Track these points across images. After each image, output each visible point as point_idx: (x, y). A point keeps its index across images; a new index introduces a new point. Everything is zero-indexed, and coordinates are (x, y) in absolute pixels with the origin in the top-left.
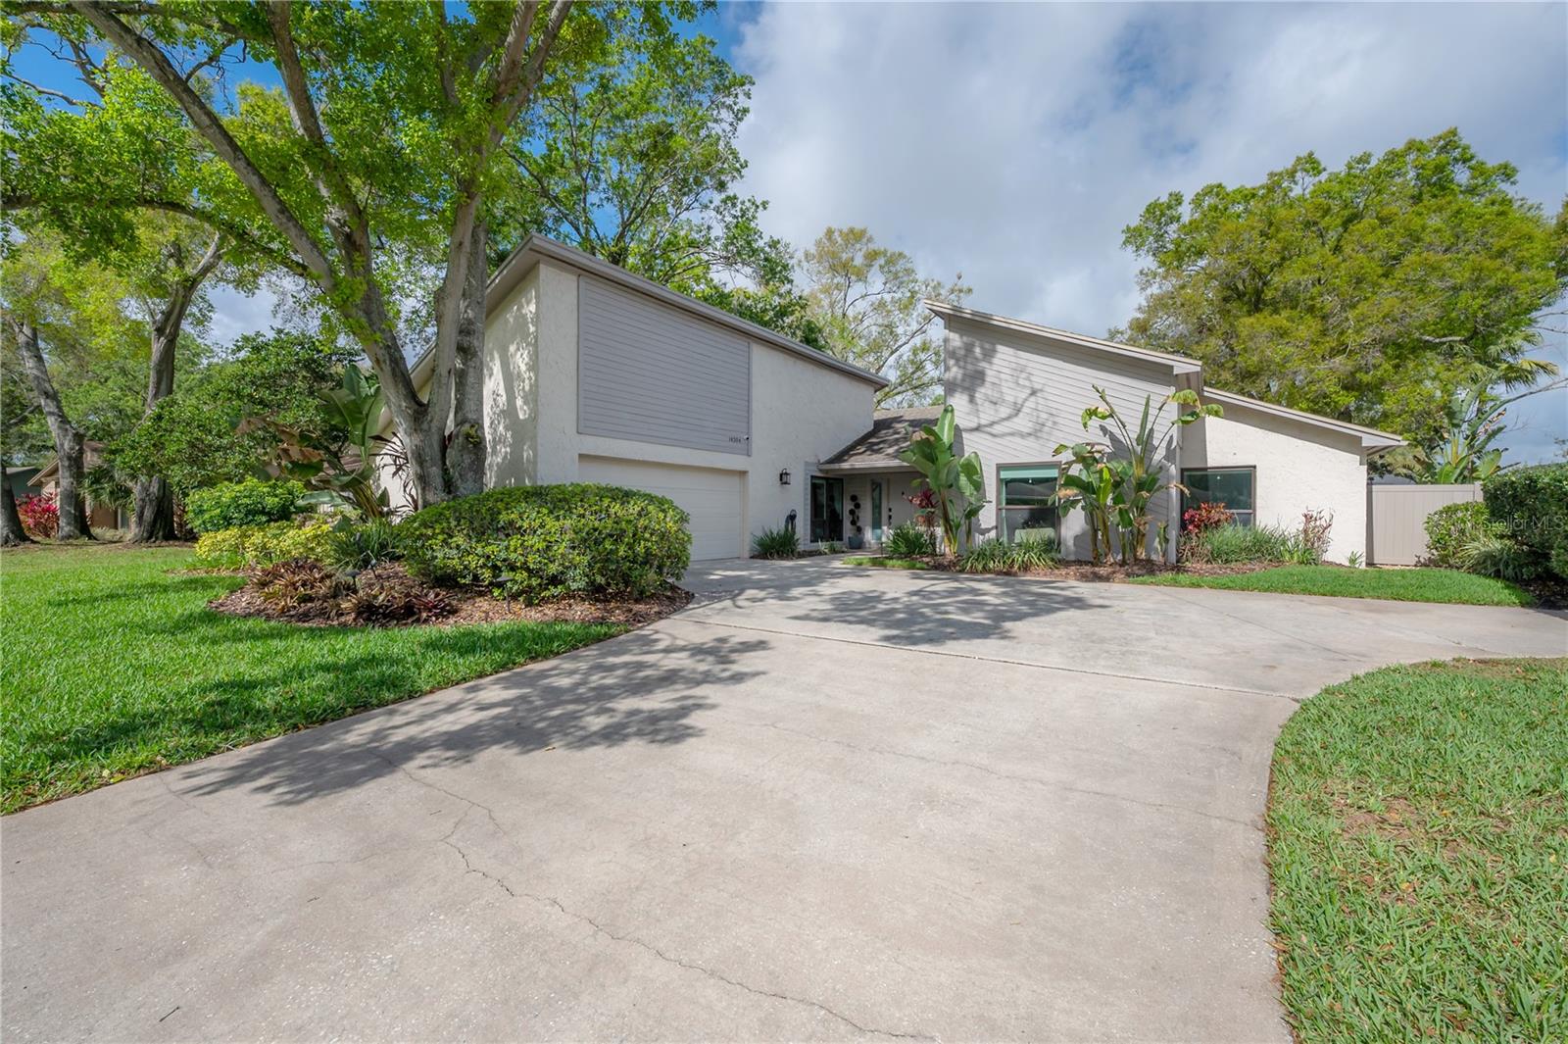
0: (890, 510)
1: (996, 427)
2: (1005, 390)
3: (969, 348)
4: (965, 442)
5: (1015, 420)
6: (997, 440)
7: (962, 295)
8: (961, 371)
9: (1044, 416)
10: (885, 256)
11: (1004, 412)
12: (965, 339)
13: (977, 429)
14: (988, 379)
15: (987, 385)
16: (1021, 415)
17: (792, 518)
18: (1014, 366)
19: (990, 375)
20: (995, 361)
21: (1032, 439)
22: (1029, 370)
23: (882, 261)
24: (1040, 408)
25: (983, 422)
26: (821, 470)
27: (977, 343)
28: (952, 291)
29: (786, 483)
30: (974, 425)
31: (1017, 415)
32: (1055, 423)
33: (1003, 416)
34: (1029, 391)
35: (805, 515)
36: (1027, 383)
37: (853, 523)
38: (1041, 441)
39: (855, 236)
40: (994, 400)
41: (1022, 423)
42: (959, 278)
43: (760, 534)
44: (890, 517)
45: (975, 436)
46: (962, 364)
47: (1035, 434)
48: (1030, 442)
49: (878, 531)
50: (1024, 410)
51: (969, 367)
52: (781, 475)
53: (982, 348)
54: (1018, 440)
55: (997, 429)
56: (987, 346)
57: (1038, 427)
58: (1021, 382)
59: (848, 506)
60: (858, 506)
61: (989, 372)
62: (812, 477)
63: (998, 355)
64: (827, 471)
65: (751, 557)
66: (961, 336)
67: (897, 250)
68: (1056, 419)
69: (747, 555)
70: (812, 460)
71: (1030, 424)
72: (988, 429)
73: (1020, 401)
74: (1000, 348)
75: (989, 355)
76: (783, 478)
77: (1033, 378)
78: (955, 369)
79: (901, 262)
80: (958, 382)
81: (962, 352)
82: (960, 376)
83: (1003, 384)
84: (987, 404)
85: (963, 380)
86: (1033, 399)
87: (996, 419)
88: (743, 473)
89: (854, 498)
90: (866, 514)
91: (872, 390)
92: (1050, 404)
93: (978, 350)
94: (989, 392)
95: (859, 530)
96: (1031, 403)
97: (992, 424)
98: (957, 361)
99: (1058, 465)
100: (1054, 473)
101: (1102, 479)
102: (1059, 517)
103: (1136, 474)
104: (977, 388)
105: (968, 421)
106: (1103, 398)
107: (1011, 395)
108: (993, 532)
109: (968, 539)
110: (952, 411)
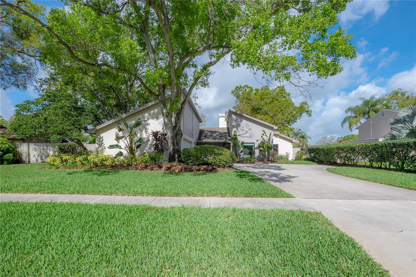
1: (243, 135)
3: (237, 119)
4: (238, 138)
5: (246, 134)
6: (243, 138)
9: (252, 134)
11: (244, 132)
12: (236, 117)
15: (241, 127)
18: (246, 124)
19: (241, 125)
21: (249, 138)
22: (249, 125)
24: (251, 132)
25: (240, 134)
27: (239, 118)
28: (194, 97)
30: (238, 135)
32: (254, 136)
34: (249, 129)
38: (251, 139)
40: (242, 130)
41: (248, 135)
45: (240, 137)
47: (250, 137)
48: (249, 139)
51: (237, 123)
52: (195, 143)
54: (247, 138)
55: (243, 136)
56: (241, 119)
58: (247, 127)
61: (241, 124)
73: (247, 131)
74: (243, 120)
75: (241, 121)
77: (250, 127)
78: (234, 123)
80: (235, 126)
81: (236, 120)
82: (235, 124)
83: (244, 127)
85: (236, 125)
92: (253, 132)
93: (239, 120)
96: (249, 131)
97: (242, 135)
98: (235, 121)
99: (254, 143)
100: (253, 145)
101: (266, 146)
102: (254, 153)
103: (269, 145)
104: (239, 127)
105: (238, 134)
106: (264, 132)
107: (245, 129)
108: (242, 156)
109: (240, 157)
110: (236, 131)
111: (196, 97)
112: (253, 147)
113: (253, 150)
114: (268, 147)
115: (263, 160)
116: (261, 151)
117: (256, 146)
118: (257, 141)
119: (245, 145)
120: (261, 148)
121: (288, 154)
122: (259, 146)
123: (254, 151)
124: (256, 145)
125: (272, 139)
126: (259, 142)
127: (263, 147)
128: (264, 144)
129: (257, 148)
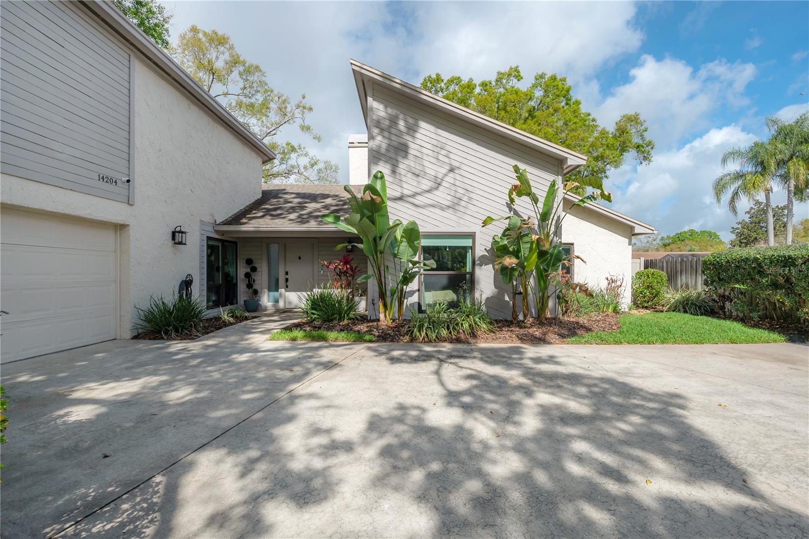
0: (287, 273)
1: (419, 197)
2: (426, 164)
3: (393, 121)
4: (389, 209)
5: (436, 192)
6: (420, 210)
7: (305, 110)
8: (386, 141)
9: (462, 191)
10: (244, 65)
11: (426, 184)
12: (390, 111)
13: (400, 199)
14: (411, 151)
15: (410, 157)
16: (441, 188)
17: (187, 284)
18: (435, 142)
19: (413, 148)
20: (418, 135)
21: (451, 211)
22: (448, 148)
23: (241, 69)
24: (457, 183)
25: (406, 192)
26: (217, 232)
27: (401, 116)
28: (298, 107)
29: (181, 243)
30: (398, 195)
31: (437, 189)
32: (470, 198)
33: (425, 188)
34: (448, 168)
35: (202, 279)
36: (446, 160)
37: (250, 286)
38: (459, 214)
39: (219, 41)
40: (417, 172)
41: (442, 196)
42: (304, 98)
43: (146, 305)
44: (287, 280)
45: (399, 205)
46: (386, 134)
47: (453, 207)
48: (449, 214)
49: (276, 294)
50: (444, 184)
51: (394, 138)
52: (174, 233)
53: (406, 121)
54: (438, 211)
55: (420, 200)
56: (411, 121)
57: (456, 201)
58: (441, 157)
59: (242, 270)
60: (254, 269)
61: (411, 145)
62: (209, 238)
63: (421, 131)
64: (223, 233)
65: (136, 337)
66: (386, 107)
67: (255, 63)
68: (472, 195)
69: (128, 335)
70: (208, 219)
71: (449, 198)
72: (411, 200)
73: (440, 176)
74: (423, 124)
75: (412, 129)
76: (177, 237)
77: (451, 156)
78: (379, 138)
79: (257, 74)
80: (383, 151)
81: (387, 123)
82: (384, 146)
83: (425, 157)
84: (409, 175)
85: (387, 150)
86: (451, 175)
87: (418, 191)
88: (120, 228)
89: (249, 262)
90: (262, 278)
91: (260, 161)
92: (466, 181)
93: (401, 124)
94: (412, 164)
95: (256, 292)
96: (449, 179)
97: (415, 195)
98: (382, 130)
99: (472, 236)
100: (468, 243)
101: (531, 249)
102: (472, 282)
103: (546, 246)
104: (400, 159)
105: (392, 190)
106: (521, 177)
107: (432, 169)
108: (416, 296)
109: (401, 303)
110: (382, 177)
111: (304, 108)
112: (469, 256)
113: (468, 268)
114: (542, 254)
115: (515, 316)
116: (505, 273)
117: (480, 251)
118: (485, 223)
119: (424, 242)
120: (510, 261)
121: (619, 283)
122: (498, 251)
123: (472, 274)
124: (482, 247)
125: (556, 218)
126: (497, 229)
127: (516, 254)
128: (520, 237)
129: (484, 261)
